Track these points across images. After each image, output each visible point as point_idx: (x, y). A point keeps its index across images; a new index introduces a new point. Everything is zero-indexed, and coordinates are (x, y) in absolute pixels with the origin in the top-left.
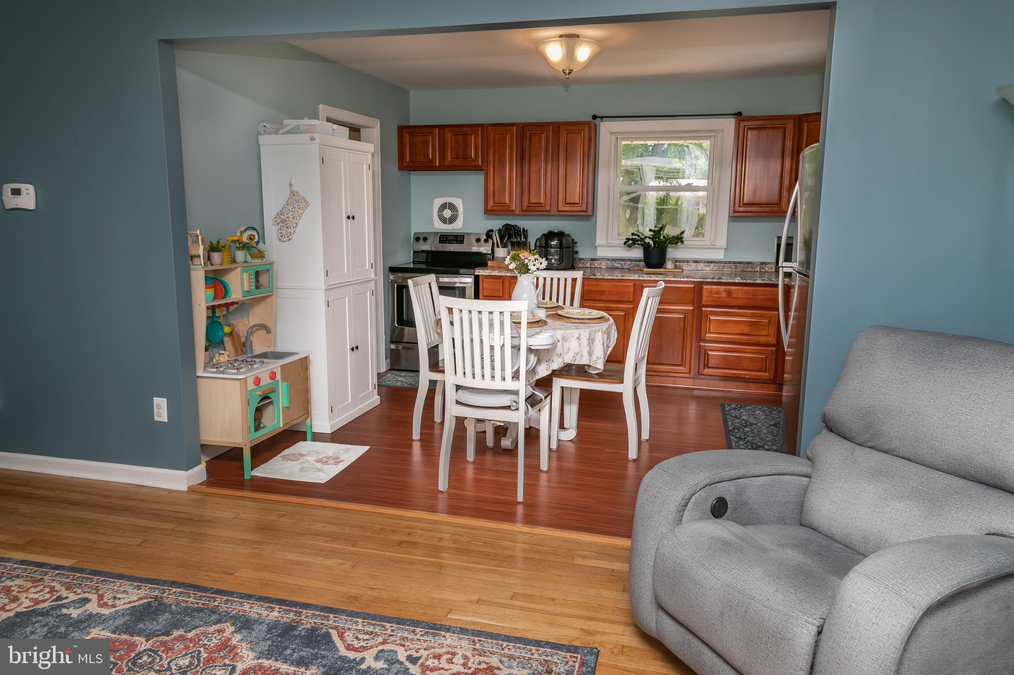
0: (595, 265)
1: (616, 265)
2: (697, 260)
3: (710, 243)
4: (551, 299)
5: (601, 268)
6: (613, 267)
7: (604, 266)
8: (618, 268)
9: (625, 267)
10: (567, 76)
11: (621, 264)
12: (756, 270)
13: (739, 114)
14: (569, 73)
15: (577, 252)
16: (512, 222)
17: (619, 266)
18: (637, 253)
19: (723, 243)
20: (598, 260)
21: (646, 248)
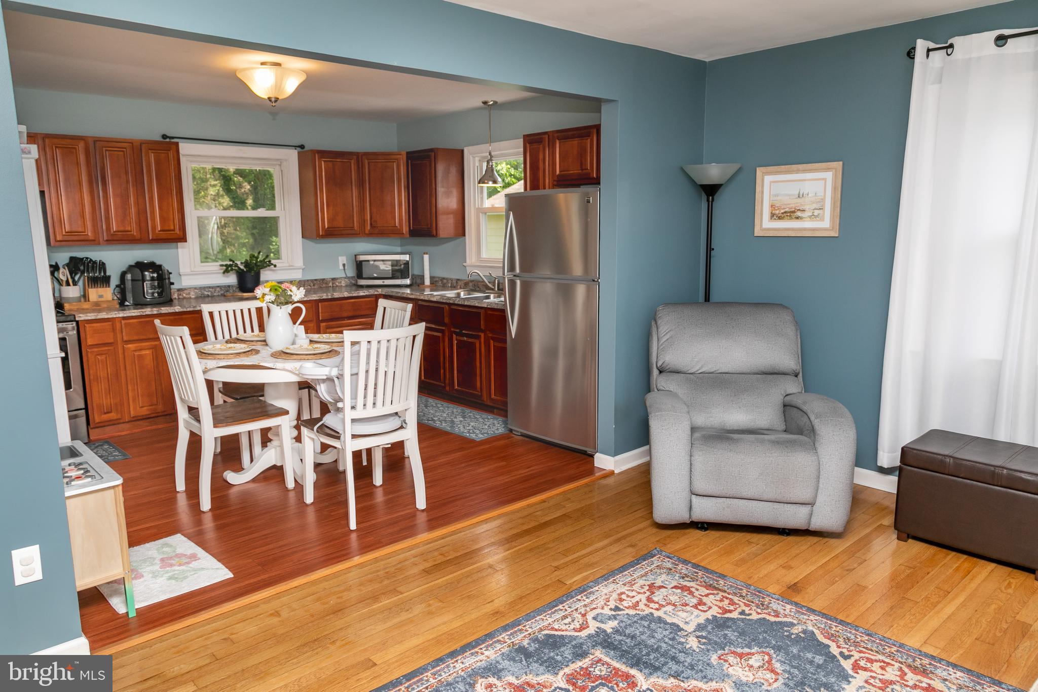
0: (183, 296)
1: (206, 293)
2: (281, 281)
3: (288, 265)
4: (253, 331)
5: (190, 298)
6: (203, 296)
7: (193, 295)
8: (208, 296)
9: (215, 294)
10: (274, 104)
11: (210, 291)
12: (330, 285)
13: (302, 147)
14: (276, 101)
15: (173, 284)
16: (80, 254)
17: (209, 294)
18: (232, 279)
19: (299, 263)
20: (185, 289)
21: (241, 275)
